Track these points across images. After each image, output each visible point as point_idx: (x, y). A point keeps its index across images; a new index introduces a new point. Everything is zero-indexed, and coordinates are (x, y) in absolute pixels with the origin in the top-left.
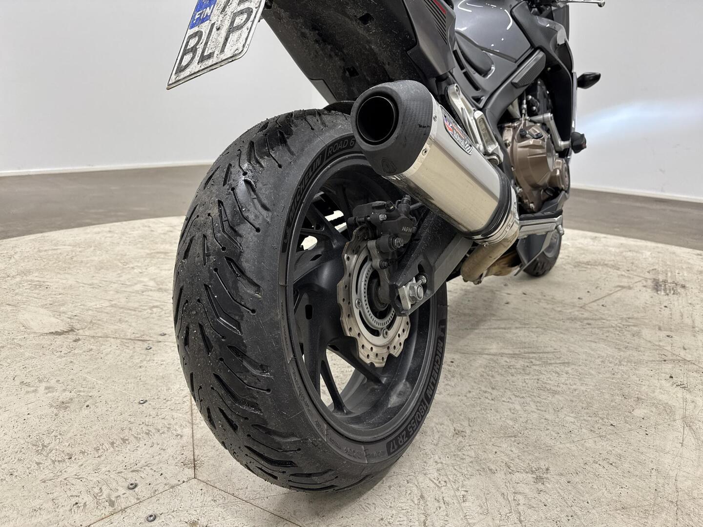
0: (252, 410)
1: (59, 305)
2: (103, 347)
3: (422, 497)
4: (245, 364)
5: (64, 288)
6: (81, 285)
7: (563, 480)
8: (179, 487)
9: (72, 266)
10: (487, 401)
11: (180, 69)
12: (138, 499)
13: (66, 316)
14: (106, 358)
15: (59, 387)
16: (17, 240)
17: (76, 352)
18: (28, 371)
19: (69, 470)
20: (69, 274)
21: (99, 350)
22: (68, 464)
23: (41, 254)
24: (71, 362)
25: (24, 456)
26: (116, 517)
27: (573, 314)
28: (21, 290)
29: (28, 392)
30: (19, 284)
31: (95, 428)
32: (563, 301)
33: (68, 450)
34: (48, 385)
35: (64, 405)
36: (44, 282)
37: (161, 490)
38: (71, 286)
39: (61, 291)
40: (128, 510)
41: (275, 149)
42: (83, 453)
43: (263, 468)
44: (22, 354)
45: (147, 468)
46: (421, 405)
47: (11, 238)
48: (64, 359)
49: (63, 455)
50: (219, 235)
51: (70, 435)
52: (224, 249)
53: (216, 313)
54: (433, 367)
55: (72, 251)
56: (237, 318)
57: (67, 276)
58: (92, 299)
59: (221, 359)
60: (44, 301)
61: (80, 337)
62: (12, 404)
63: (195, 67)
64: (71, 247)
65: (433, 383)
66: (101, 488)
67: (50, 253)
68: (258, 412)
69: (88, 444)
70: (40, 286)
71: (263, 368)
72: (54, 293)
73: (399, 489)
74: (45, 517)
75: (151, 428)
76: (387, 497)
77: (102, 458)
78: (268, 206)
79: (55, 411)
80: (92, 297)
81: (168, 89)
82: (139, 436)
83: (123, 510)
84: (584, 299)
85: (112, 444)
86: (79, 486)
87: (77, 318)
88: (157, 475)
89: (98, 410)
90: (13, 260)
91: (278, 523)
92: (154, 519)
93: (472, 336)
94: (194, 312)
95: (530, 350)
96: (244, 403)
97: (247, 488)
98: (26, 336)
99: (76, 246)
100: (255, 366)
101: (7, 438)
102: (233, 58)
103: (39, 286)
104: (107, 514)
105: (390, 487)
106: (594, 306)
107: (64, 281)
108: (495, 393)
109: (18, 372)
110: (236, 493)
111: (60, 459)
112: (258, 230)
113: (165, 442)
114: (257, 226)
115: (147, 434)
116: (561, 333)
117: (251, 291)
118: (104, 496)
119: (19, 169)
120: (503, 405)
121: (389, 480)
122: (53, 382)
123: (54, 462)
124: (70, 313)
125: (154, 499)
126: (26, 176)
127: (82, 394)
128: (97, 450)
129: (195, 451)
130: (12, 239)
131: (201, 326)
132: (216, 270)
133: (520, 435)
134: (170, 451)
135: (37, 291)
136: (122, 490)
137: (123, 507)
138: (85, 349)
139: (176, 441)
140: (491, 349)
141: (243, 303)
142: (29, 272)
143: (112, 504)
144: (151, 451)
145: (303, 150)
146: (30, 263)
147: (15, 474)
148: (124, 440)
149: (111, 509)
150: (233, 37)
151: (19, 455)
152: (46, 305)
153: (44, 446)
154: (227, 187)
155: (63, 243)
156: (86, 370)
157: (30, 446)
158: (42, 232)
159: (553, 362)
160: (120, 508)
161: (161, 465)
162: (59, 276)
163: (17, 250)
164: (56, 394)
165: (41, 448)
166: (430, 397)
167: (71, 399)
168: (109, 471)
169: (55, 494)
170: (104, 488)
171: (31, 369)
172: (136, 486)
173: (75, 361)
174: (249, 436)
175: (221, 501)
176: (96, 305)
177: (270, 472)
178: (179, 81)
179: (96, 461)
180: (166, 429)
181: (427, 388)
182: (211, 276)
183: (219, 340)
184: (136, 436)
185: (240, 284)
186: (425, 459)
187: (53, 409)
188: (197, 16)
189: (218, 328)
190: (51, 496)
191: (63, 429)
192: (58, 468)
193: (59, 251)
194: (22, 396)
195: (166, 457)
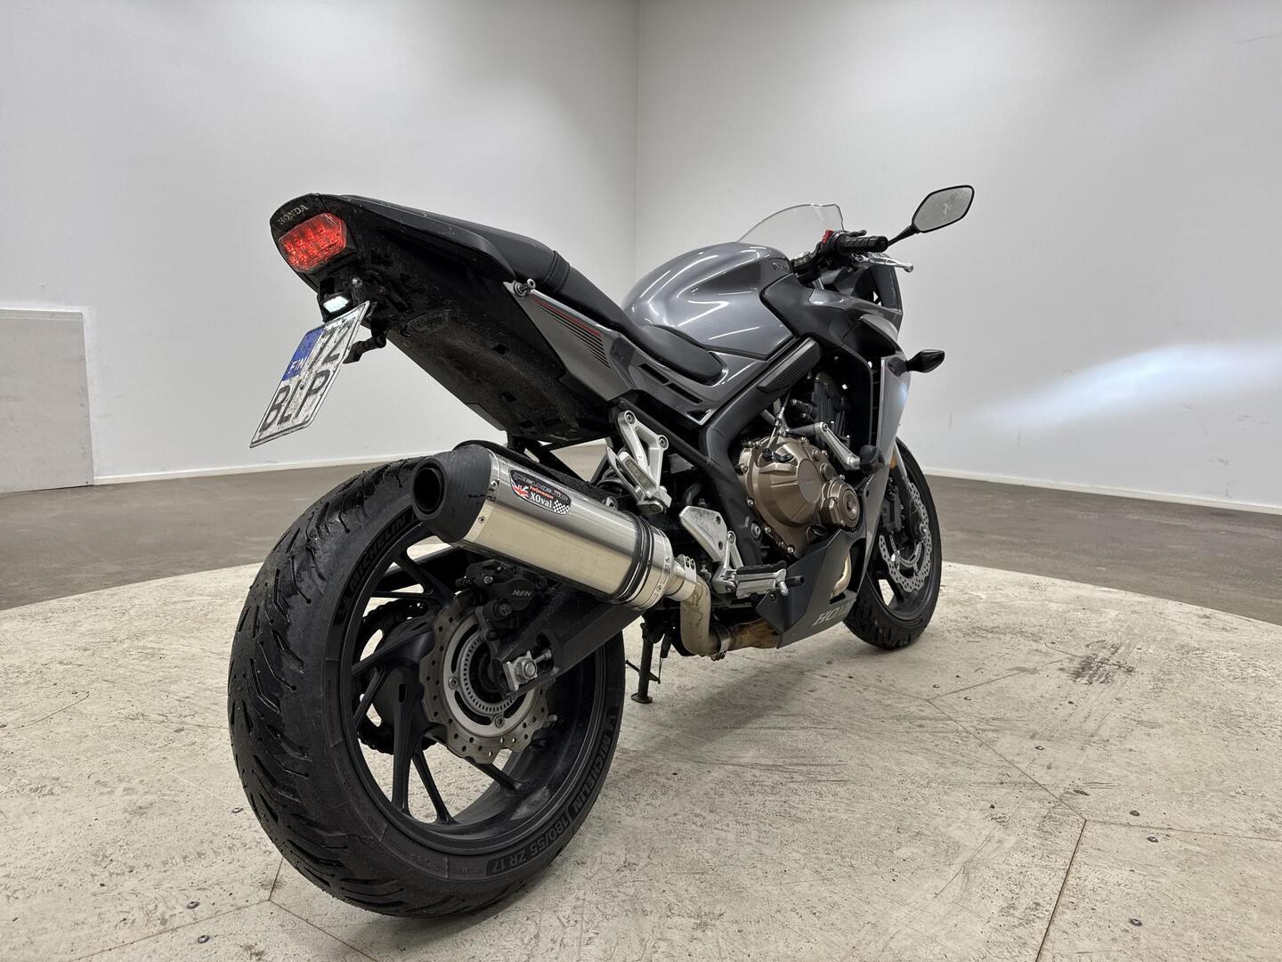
0: (290, 797)
1: (170, 683)
2: (211, 739)
3: (537, 936)
4: (283, 745)
5: (184, 659)
6: (208, 654)
7: (736, 927)
8: (246, 909)
9: (203, 627)
10: (694, 827)
11: (265, 427)
12: (195, 919)
13: (176, 697)
14: (210, 754)
15: (141, 788)
16: (139, 587)
17: (174, 745)
18: (109, 767)
19: (126, 884)
20: (195, 638)
21: (204, 743)
22: (127, 878)
23: (166, 608)
24: (165, 758)
25: (79, 867)
26: (164, 935)
27: (906, 709)
28: (127, 659)
29: (102, 794)
30: (125, 653)
31: (169, 839)
32: (906, 689)
33: (130, 862)
34: (128, 786)
35: (140, 811)
36: (159, 649)
37: (225, 910)
38: (193, 656)
39: (178, 662)
40: (180, 930)
41: (347, 512)
42: (148, 866)
43: (311, 869)
44: (107, 746)
45: (216, 886)
46: (560, 820)
47: (130, 583)
48: (157, 753)
49: (124, 867)
50: (270, 606)
51: (137, 846)
52: (272, 621)
53: (258, 689)
54: (590, 770)
55: (210, 604)
56: (277, 695)
57: (192, 641)
58: (216, 674)
59: (260, 739)
60: (152, 676)
61: (185, 727)
62: (79, 806)
63: (274, 429)
64: (209, 598)
65: (585, 793)
66: (156, 906)
67: (179, 606)
68: (297, 800)
69: (155, 856)
70: (153, 655)
71: (302, 750)
72: (168, 665)
73: (512, 926)
74: (86, 931)
75: (236, 842)
76: (492, 934)
77: (168, 873)
78: (324, 575)
79: (129, 817)
80: (217, 671)
81: (251, 447)
82: (220, 850)
83: (174, 930)
84: (942, 687)
85: (185, 857)
86: (133, 902)
87: (187, 700)
88: (226, 895)
89: (180, 819)
90: (126, 617)
91: (347, 953)
92: (206, 941)
93: (728, 738)
94: (239, 688)
95: (802, 760)
96: (283, 788)
97: (326, 915)
98: (117, 723)
99: (216, 596)
100: (294, 748)
101: (65, 845)
102: (300, 426)
103: (151, 655)
104: (155, 932)
105: (501, 923)
106: (952, 699)
107: (186, 649)
108: (711, 817)
109: (96, 769)
110: (311, 919)
111: (119, 872)
112: (309, 601)
113: (248, 858)
114: (309, 597)
115: (230, 848)
116: (867, 738)
117: (294, 666)
118: (158, 914)
119: (163, 470)
120: (712, 833)
121: (506, 915)
122: (135, 783)
123: (111, 874)
124: (182, 694)
125: (213, 920)
126: (172, 480)
127: (166, 798)
128: (165, 863)
129: (281, 871)
130: (132, 585)
131: (244, 704)
132: (262, 643)
133: (711, 872)
134: (250, 869)
135: (147, 662)
136: (179, 909)
137: (175, 926)
138: (187, 741)
139: (262, 858)
140: (742, 757)
141: (283, 679)
142: (144, 634)
143: (164, 922)
144: (228, 868)
145: (380, 511)
146: (148, 622)
147: (65, 885)
148: (200, 855)
149: (161, 928)
150: (310, 400)
151: (74, 866)
152: (153, 682)
153: (105, 856)
154: (288, 554)
155: (200, 592)
156: (179, 769)
157: (89, 856)
158: (175, 574)
159: (824, 778)
160: (171, 927)
161: (234, 884)
162: (181, 640)
163: (137, 602)
164: (134, 797)
165: (101, 858)
166: (577, 810)
167: (152, 804)
168: (172, 888)
169: (103, 909)
170: (160, 905)
171: (112, 765)
172: (197, 905)
173: (169, 758)
174: (289, 827)
175: (290, 926)
176: (218, 684)
177: (318, 875)
178: (260, 440)
179: (159, 876)
180: (255, 844)
181: (575, 799)
182: (257, 650)
183: (258, 718)
184: (215, 849)
185: (284, 659)
186: (564, 894)
187: (126, 814)
188: (293, 367)
189: (258, 705)
190: (98, 911)
191: (133, 838)
192: (114, 881)
193: (192, 604)
194: (94, 797)
195: (243, 875)
